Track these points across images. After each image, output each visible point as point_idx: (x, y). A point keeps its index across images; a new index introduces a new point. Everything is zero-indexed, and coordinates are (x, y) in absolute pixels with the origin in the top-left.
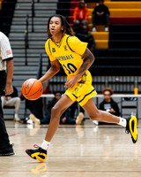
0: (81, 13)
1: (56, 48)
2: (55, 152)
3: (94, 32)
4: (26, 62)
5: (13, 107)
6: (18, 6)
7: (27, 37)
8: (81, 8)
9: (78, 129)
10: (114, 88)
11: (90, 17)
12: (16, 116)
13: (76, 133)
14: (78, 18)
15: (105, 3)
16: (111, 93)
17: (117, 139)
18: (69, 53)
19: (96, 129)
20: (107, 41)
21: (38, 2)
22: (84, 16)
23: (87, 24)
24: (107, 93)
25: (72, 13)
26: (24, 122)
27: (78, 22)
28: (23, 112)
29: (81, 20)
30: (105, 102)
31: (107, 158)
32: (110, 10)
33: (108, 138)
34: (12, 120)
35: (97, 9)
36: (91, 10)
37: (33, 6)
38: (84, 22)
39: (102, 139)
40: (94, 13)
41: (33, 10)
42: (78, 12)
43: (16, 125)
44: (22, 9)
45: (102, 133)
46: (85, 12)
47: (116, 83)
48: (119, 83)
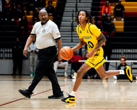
0: (107, 9)
1: (82, 31)
2: (90, 96)
3: (115, 21)
4: (72, 40)
5: (64, 68)
6: (67, 5)
7: (72, 24)
8: (107, 6)
9: (104, 82)
10: (127, 56)
11: (112, 12)
12: (65, 74)
13: (103, 84)
14: (105, 12)
15: (122, 3)
16: (125, 60)
17: (129, 88)
18: (89, 35)
19: (115, 82)
20: (123, 27)
21: (80, 2)
22: (109, 11)
23: (110, 16)
24: (123, 59)
25: (101, 9)
26: (70, 77)
27: (104, 15)
28: (70, 71)
29: (106, 14)
30: (121, 65)
31: (122, 100)
32: (125, 7)
33: (123, 88)
34: (63, 76)
35: (116, 7)
36: (113, 7)
37: (76, 5)
38: (108, 15)
39: (119, 89)
40: (115, 9)
41: (76, 7)
42: (105, 8)
43: (66, 79)
44: (70, 6)
45: (119, 85)
46: (109, 9)
47: (129, 53)
48: (130, 53)
